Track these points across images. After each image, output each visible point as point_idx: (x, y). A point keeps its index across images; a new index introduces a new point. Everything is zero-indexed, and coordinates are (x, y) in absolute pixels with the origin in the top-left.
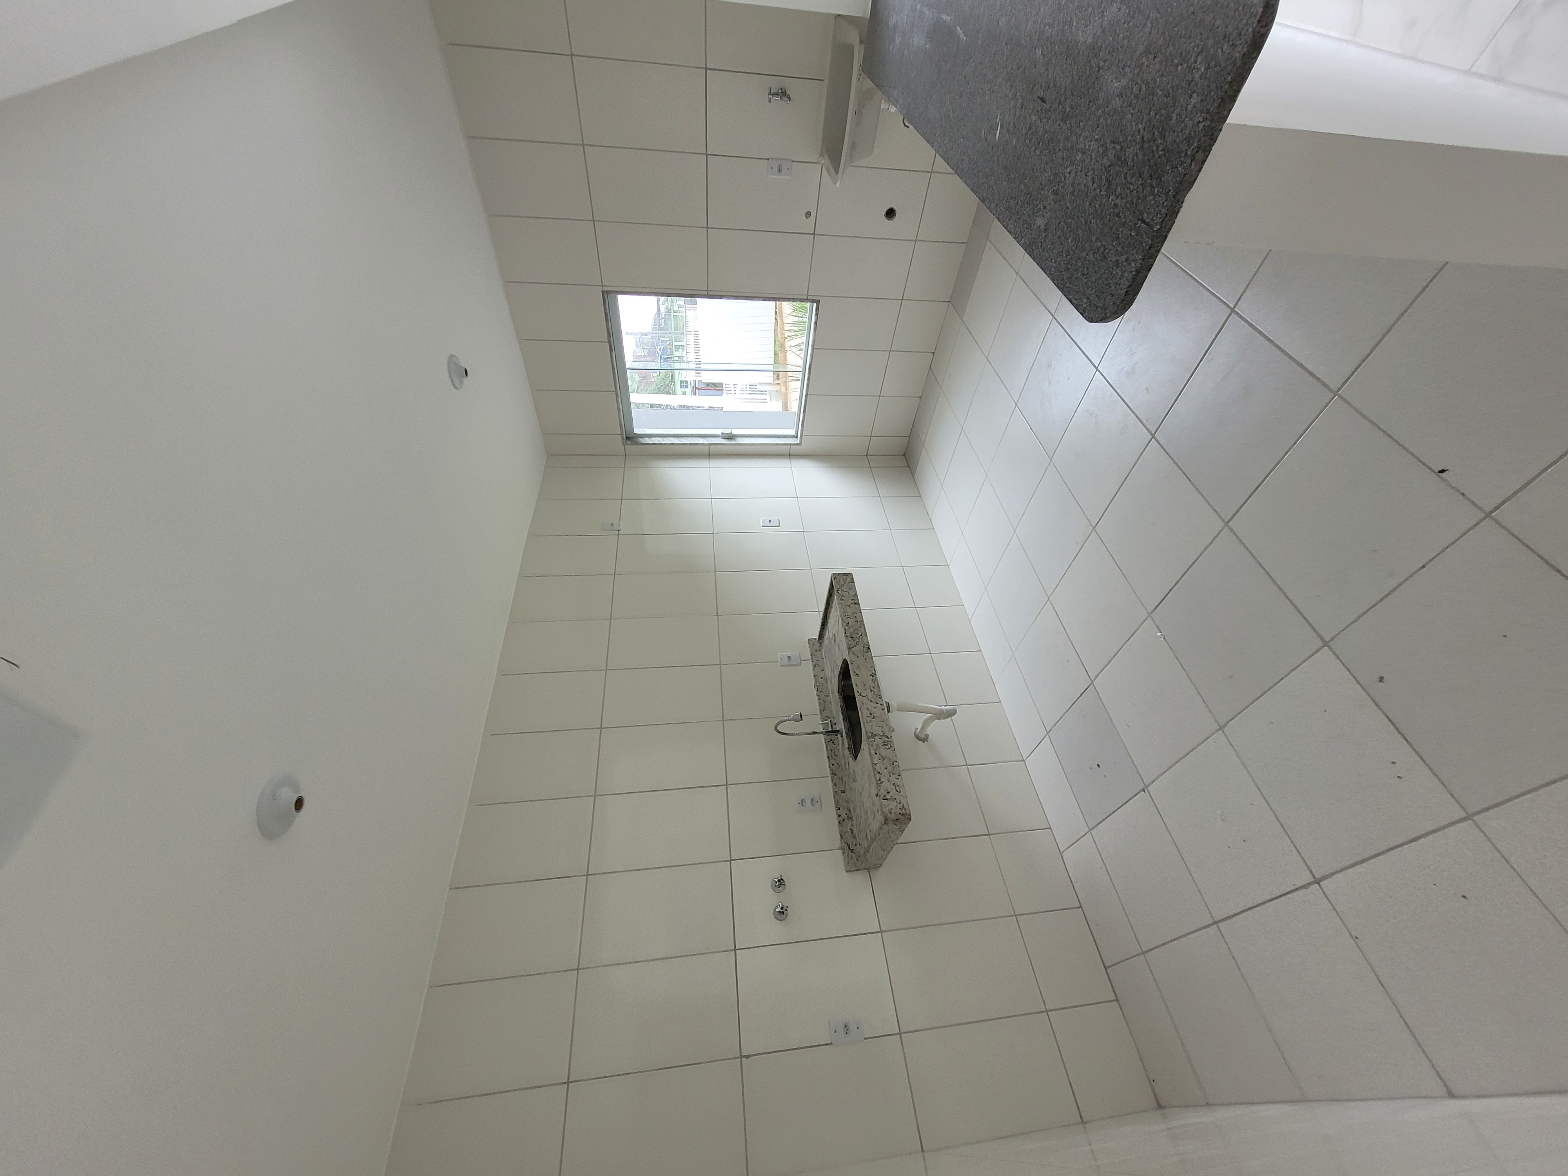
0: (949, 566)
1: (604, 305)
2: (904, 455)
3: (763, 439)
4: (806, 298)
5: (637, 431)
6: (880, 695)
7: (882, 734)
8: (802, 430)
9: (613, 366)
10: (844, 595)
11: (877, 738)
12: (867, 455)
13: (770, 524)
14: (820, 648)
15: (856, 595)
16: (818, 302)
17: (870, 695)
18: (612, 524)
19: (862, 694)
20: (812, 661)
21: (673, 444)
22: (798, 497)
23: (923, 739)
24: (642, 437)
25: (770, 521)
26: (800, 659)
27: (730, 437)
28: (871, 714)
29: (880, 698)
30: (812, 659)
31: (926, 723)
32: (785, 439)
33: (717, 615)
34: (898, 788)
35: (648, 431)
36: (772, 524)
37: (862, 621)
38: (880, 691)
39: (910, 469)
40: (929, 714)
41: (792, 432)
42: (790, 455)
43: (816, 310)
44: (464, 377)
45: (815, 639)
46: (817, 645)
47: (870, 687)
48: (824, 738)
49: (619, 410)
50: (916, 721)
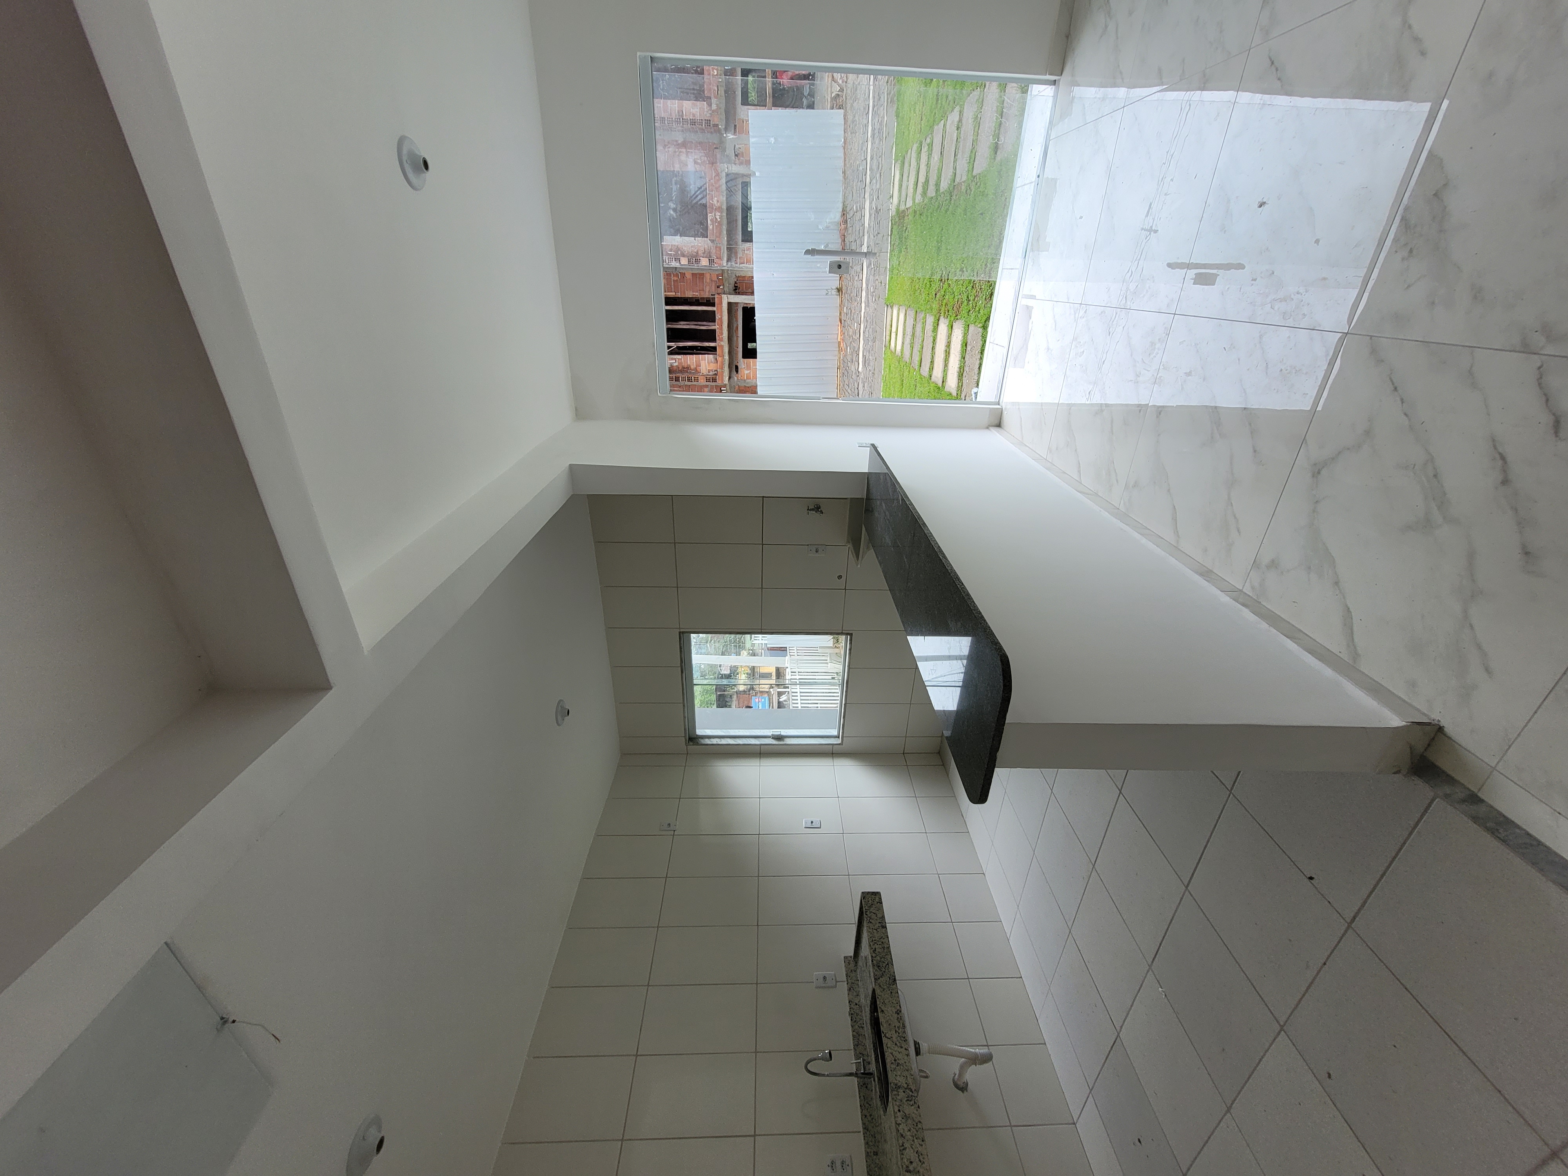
0: (984, 875)
1: (680, 641)
2: (939, 753)
3: (809, 739)
4: (841, 632)
5: (699, 732)
6: (904, 1038)
7: (906, 1086)
8: (843, 733)
9: (683, 684)
10: (872, 917)
11: (901, 1091)
12: (904, 753)
13: (812, 826)
14: (855, 967)
15: (883, 917)
16: (851, 635)
17: (895, 1036)
18: (669, 825)
19: (887, 1035)
20: (847, 984)
21: (729, 745)
22: (838, 797)
23: (963, 1088)
24: (702, 738)
25: (812, 822)
26: (836, 979)
27: (779, 738)
28: (895, 1060)
29: (904, 1041)
30: (847, 980)
31: (963, 1068)
32: (828, 739)
33: (758, 925)
34: (921, 1158)
35: (708, 732)
36: (814, 825)
37: (889, 948)
38: (904, 1032)
39: (944, 767)
40: (963, 1059)
41: (835, 733)
42: (832, 754)
43: (850, 640)
44: (566, 716)
45: (851, 957)
46: (852, 964)
47: (895, 1027)
48: (858, 1081)
49: (684, 717)
50: (953, 1065)
